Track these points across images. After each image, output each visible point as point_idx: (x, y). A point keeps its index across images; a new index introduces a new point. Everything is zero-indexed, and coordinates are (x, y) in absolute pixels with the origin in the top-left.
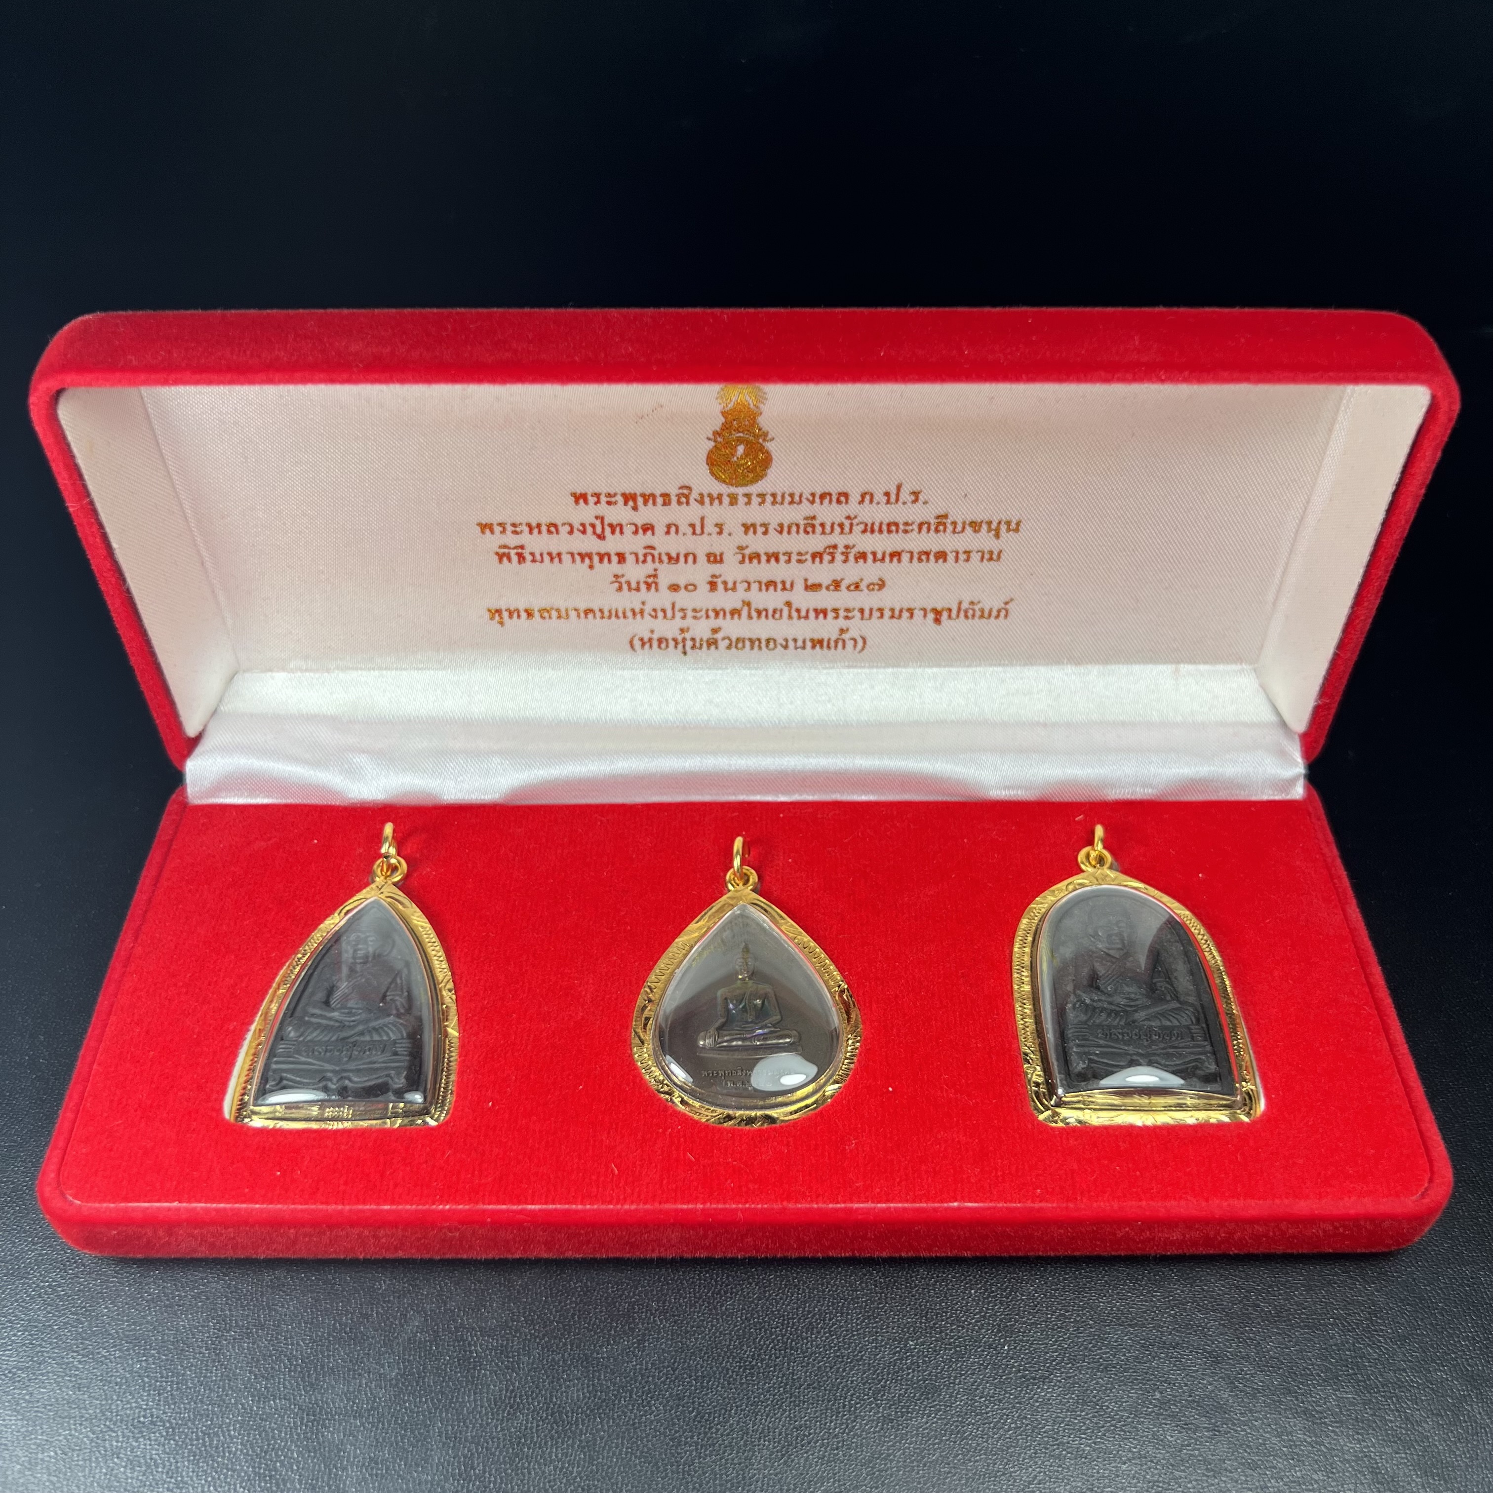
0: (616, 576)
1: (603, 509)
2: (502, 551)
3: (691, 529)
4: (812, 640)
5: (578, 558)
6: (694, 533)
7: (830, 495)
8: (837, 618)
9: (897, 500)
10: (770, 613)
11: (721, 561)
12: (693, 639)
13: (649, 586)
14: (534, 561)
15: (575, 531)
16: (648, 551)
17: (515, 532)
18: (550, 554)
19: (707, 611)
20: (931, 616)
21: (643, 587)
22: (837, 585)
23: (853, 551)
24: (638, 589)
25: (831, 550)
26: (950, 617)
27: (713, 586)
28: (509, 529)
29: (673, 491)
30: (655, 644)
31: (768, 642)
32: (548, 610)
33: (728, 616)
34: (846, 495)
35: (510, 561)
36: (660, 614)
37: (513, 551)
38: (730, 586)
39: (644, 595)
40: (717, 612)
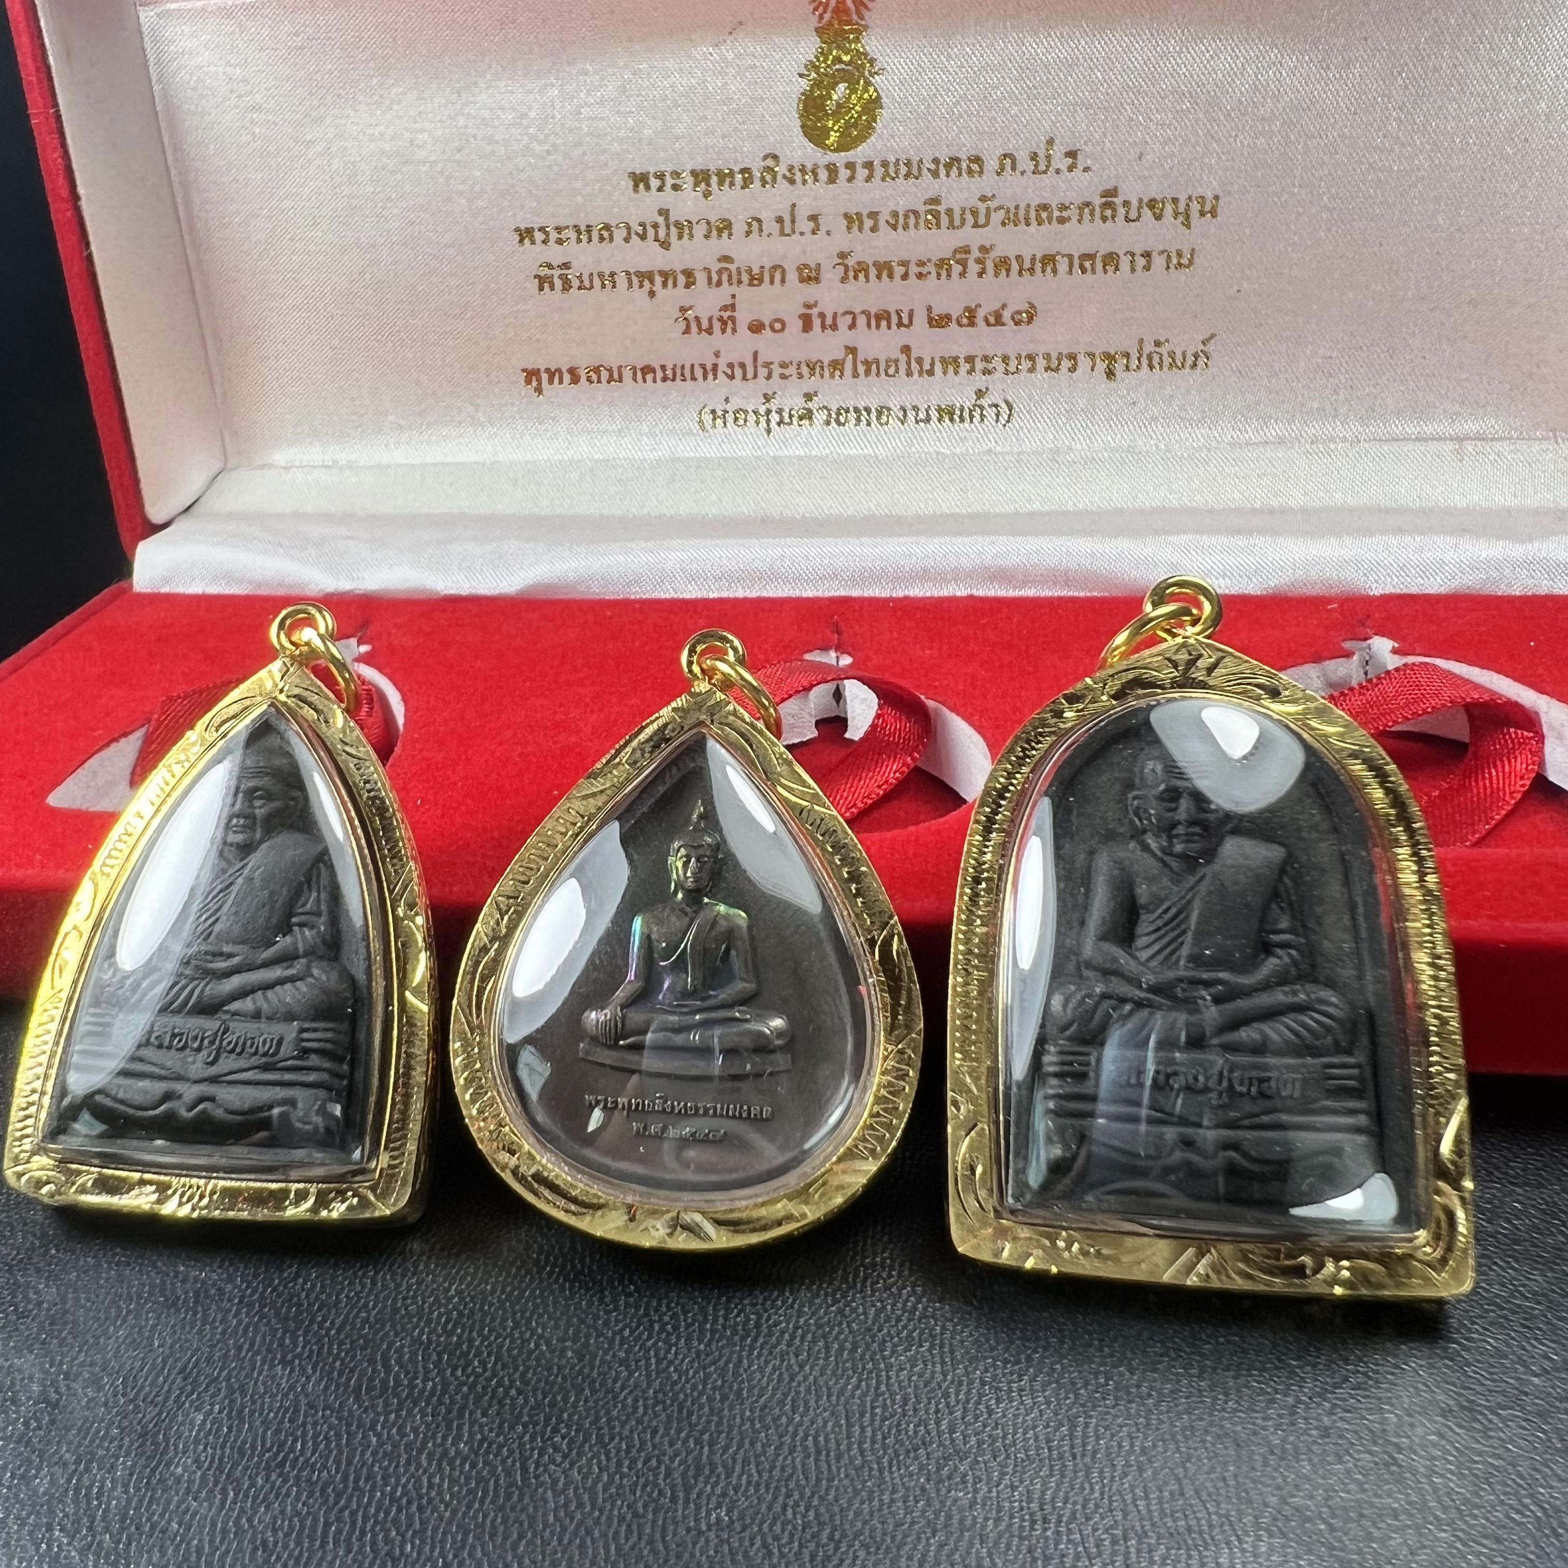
0: (683, 309)
1: (668, 198)
2: (543, 272)
3: (778, 226)
4: (939, 410)
5: (635, 280)
6: (782, 233)
7: (958, 160)
8: (972, 370)
9: (1048, 166)
10: (883, 366)
11: (817, 280)
12: (780, 411)
13: (724, 323)
14: (581, 288)
15: (634, 237)
16: (725, 265)
17: (560, 242)
18: (601, 275)
19: (799, 364)
20: (1101, 366)
21: (717, 326)
23: (993, 257)
24: (709, 331)
25: (962, 256)
26: (1127, 367)
27: (807, 325)
28: (554, 235)
29: (756, 167)
30: (730, 417)
31: (879, 414)
32: (597, 370)
33: (827, 373)
34: (977, 160)
35: (552, 288)
36: (738, 372)
37: (556, 273)
38: (829, 321)
39: (718, 339)
40: (813, 367)
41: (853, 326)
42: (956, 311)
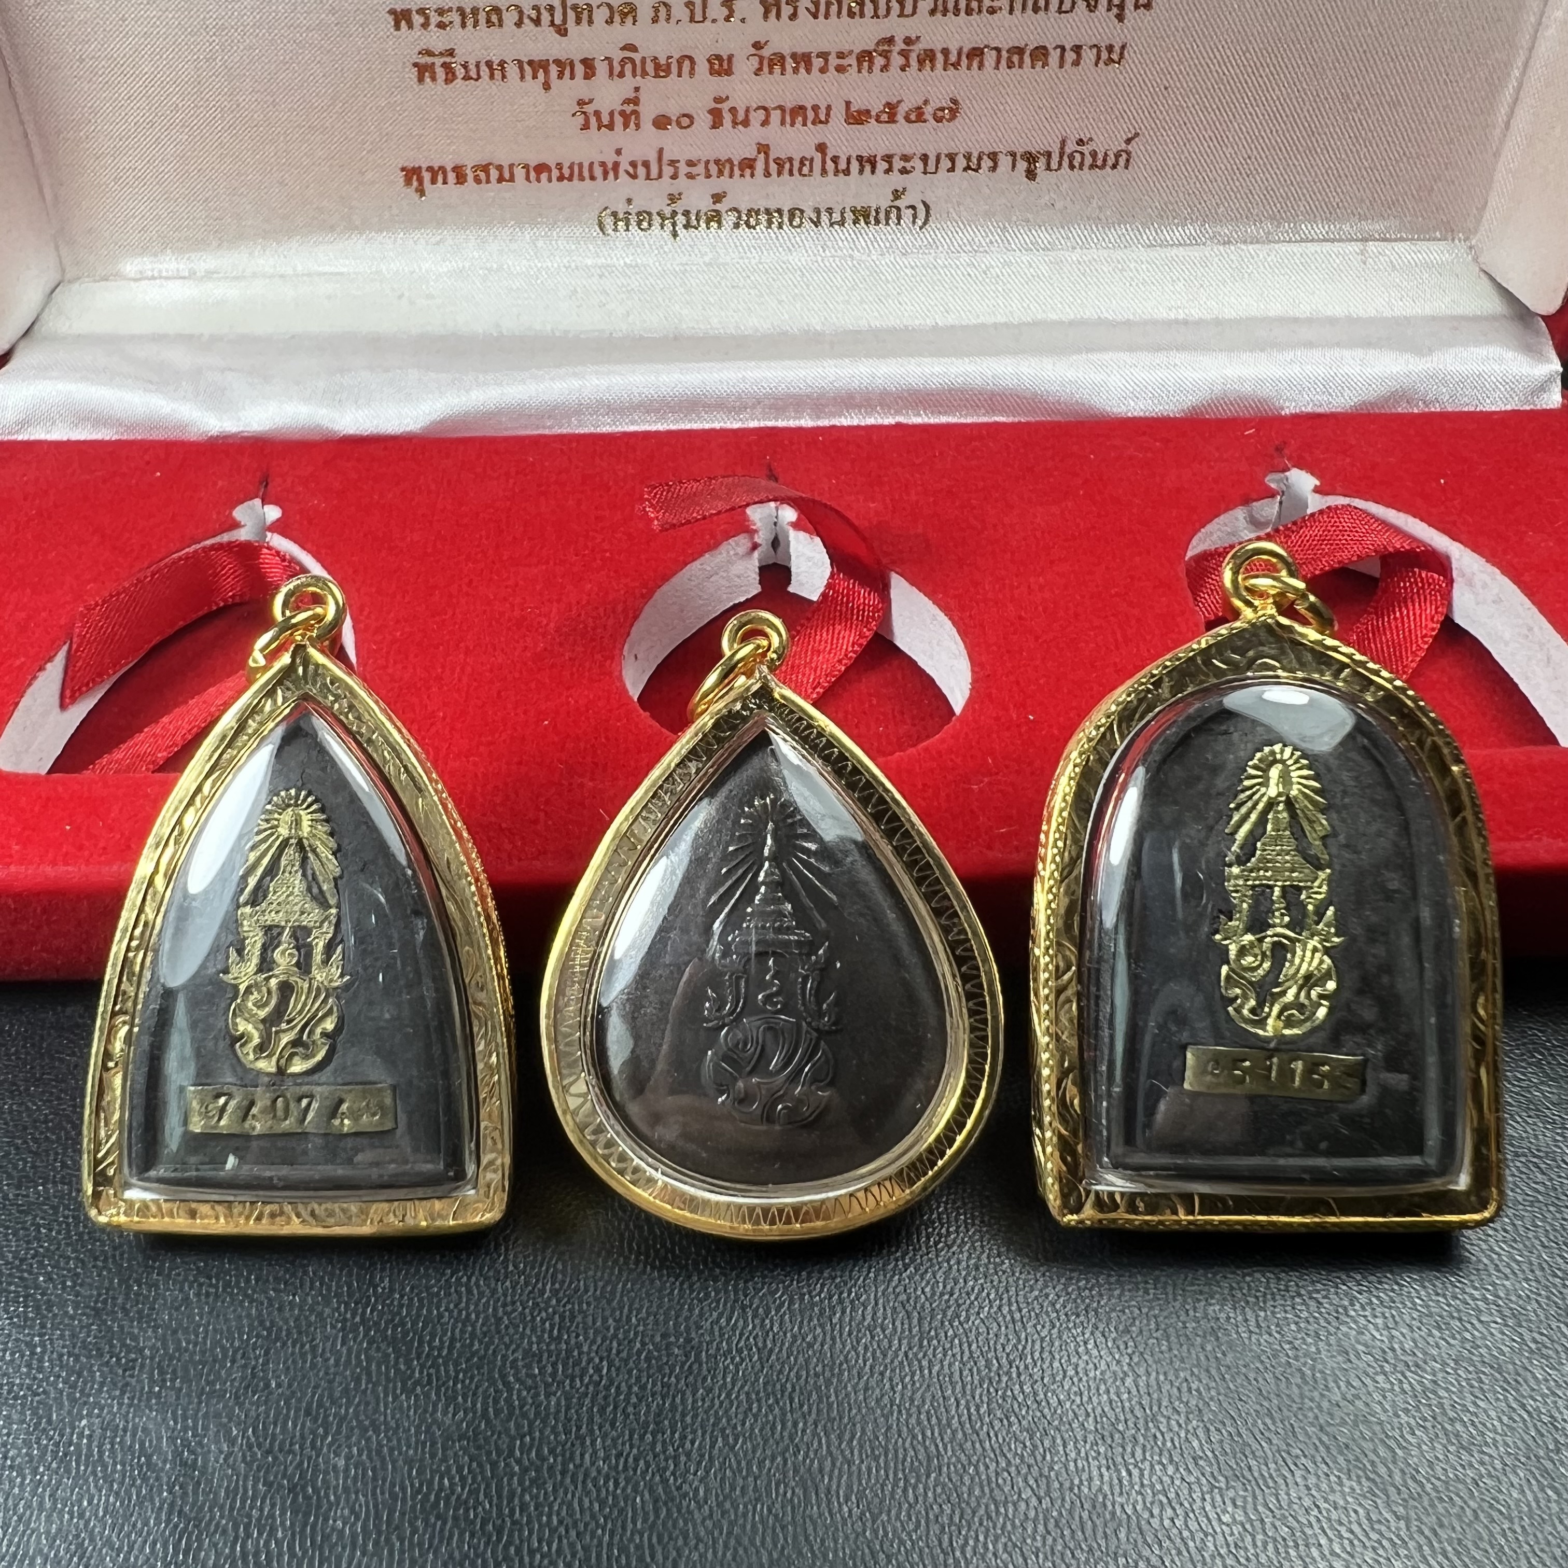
0: (581, 103)
2: (423, 60)
3: (688, 11)
4: (854, 211)
5: (528, 71)
6: (692, 20)
8: (889, 171)
10: (796, 165)
11: (729, 72)
12: (686, 213)
13: (626, 120)
14: (467, 78)
15: (526, 21)
16: (627, 54)
17: (442, 26)
18: (489, 64)
19: (707, 162)
20: (1022, 165)
21: (619, 120)
22: (891, 112)
23: (917, 49)
24: (610, 127)
25: (885, 48)
26: (1048, 167)
27: (716, 120)
28: (435, 19)
30: (633, 220)
31: (792, 216)
32: (485, 168)
33: (737, 172)
35: (433, 79)
36: (641, 171)
37: (438, 61)
38: (741, 116)
39: (620, 136)
40: (722, 166)
41: (765, 123)
42: (876, 107)
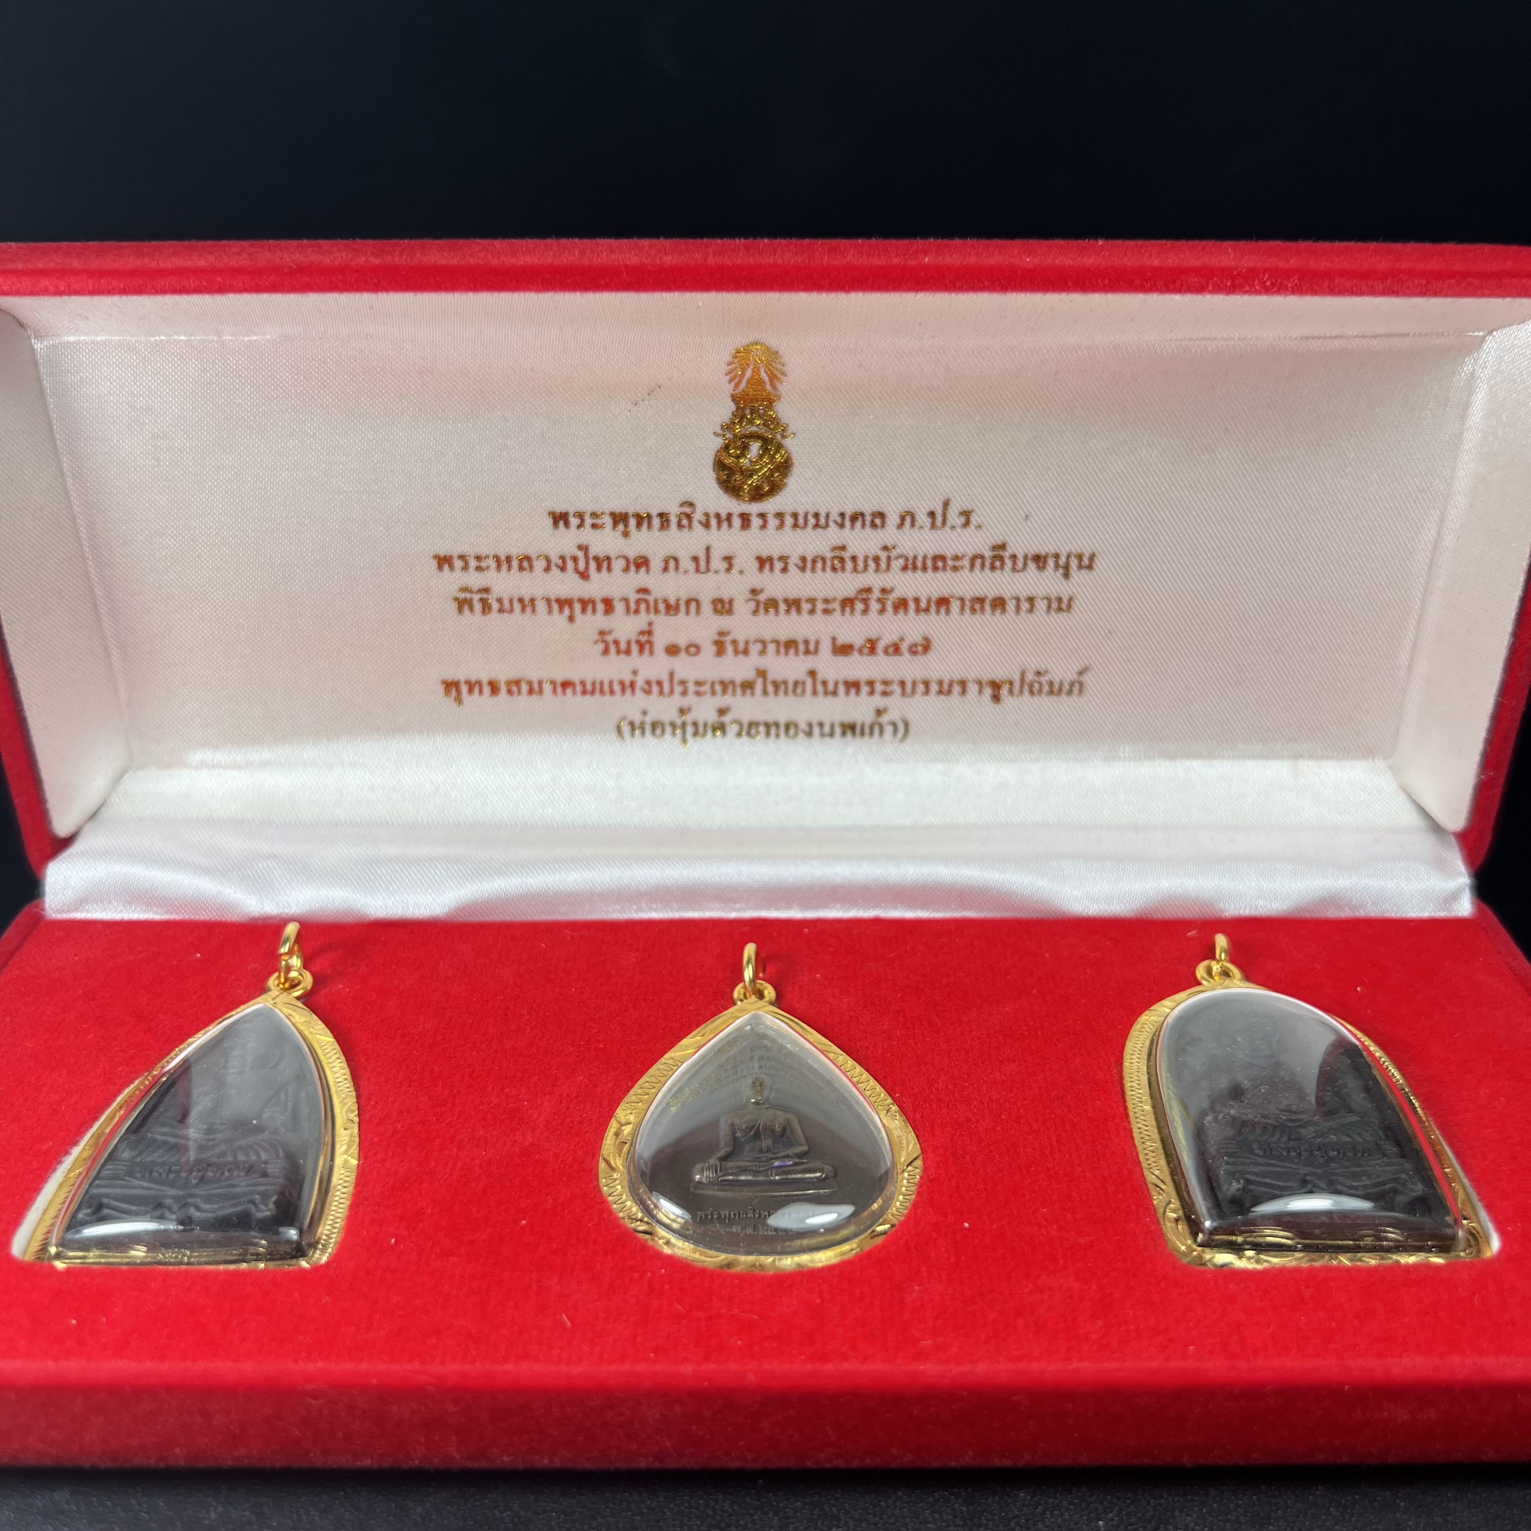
0: (602, 633)
1: (587, 535)
2: (462, 596)
3: (693, 565)
4: (842, 724)
5: (555, 606)
6: (697, 570)
7: (862, 515)
8: (872, 693)
9: (944, 522)
10: (790, 687)
11: (730, 612)
12: (695, 723)
13: (641, 647)
14: (501, 610)
15: (554, 568)
16: (642, 596)
17: (479, 569)
18: (521, 600)
19: (713, 684)
20: (988, 691)
21: (635, 648)
22: (871, 646)
23: (892, 597)
24: (628, 652)
25: (864, 596)
26: (1011, 692)
27: (720, 648)
28: (473, 563)
29: (674, 510)
30: (648, 729)
31: (787, 727)
32: (517, 683)
33: (739, 691)
34: (882, 515)
35: (472, 611)
36: (655, 689)
37: (476, 597)
38: (741, 647)
39: (636, 660)
40: (725, 685)
42: (858, 641)
